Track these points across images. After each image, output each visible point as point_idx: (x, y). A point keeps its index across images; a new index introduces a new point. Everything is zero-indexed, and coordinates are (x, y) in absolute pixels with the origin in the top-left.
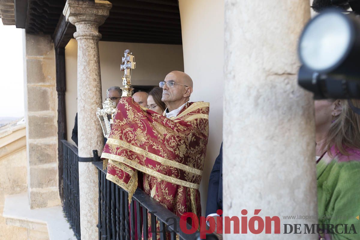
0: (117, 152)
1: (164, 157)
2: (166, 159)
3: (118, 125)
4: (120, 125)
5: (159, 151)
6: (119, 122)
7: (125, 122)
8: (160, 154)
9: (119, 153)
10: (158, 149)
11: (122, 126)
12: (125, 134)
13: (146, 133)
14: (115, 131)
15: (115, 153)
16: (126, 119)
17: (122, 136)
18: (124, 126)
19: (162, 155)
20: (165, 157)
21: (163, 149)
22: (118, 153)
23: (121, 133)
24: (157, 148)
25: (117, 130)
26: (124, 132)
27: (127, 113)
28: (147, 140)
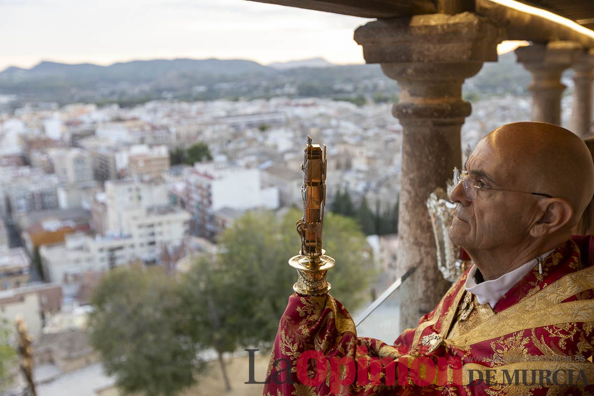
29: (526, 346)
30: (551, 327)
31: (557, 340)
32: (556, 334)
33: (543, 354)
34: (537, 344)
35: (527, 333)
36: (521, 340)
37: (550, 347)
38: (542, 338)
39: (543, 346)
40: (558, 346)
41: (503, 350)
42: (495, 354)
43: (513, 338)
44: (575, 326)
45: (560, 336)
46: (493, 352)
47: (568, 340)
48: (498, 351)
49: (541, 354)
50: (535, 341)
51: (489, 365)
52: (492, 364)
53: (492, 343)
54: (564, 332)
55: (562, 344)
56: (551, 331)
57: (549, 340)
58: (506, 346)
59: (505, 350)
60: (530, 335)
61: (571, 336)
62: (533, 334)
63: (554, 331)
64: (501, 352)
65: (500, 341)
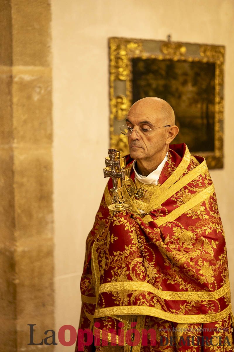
0: (130, 300)
1: (187, 290)
2: (192, 292)
3: (119, 260)
4: (122, 259)
5: (178, 285)
6: (120, 254)
7: (128, 252)
8: (181, 287)
9: (133, 301)
10: (176, 282)
11: (126, 259)
12: (134, 269)
13: (153, 264)
14: (118, 269)
15: (127, 303)
16: (130, 246)
17: (129, 273)
18: (129, 257)
19: (184, 287)
20: (189, 289)
21: (183, 279)
22: (131, 302)
23: (127, 270)
24: (174, 281)
25: (120, 267)
26: (131, 267)
27: (131, 236)
28: (157, 274)
29: (188, 192)
30: (192, 181)
31: (198, 184)
32: (196, 183)
35: (185, 188)
36: (185, 191)
37: (197, 188)
38: (192, 186)
39: (195, 189)
41: (180, 198)
42: (177, 202)
43: (180, 192)
44: (200, 176)
45: (198, 182)
46: (176, 202)
47: (201, 183)
48: (178, 200)
49: (195, 192)
50: (191, 189)
51: (177, 207)
52: (179, 206)
53: (172, 199)
54: (198, 181)
55: (200, 185)
56: (193, 183)
57: (195, 186)
58: (180, 196)
59: (181, 198)
60: (187, 188)
61: (201, 181)
62: (188, 187)
63: (194, 182)
64: (180, 199)
65: (175, 196)
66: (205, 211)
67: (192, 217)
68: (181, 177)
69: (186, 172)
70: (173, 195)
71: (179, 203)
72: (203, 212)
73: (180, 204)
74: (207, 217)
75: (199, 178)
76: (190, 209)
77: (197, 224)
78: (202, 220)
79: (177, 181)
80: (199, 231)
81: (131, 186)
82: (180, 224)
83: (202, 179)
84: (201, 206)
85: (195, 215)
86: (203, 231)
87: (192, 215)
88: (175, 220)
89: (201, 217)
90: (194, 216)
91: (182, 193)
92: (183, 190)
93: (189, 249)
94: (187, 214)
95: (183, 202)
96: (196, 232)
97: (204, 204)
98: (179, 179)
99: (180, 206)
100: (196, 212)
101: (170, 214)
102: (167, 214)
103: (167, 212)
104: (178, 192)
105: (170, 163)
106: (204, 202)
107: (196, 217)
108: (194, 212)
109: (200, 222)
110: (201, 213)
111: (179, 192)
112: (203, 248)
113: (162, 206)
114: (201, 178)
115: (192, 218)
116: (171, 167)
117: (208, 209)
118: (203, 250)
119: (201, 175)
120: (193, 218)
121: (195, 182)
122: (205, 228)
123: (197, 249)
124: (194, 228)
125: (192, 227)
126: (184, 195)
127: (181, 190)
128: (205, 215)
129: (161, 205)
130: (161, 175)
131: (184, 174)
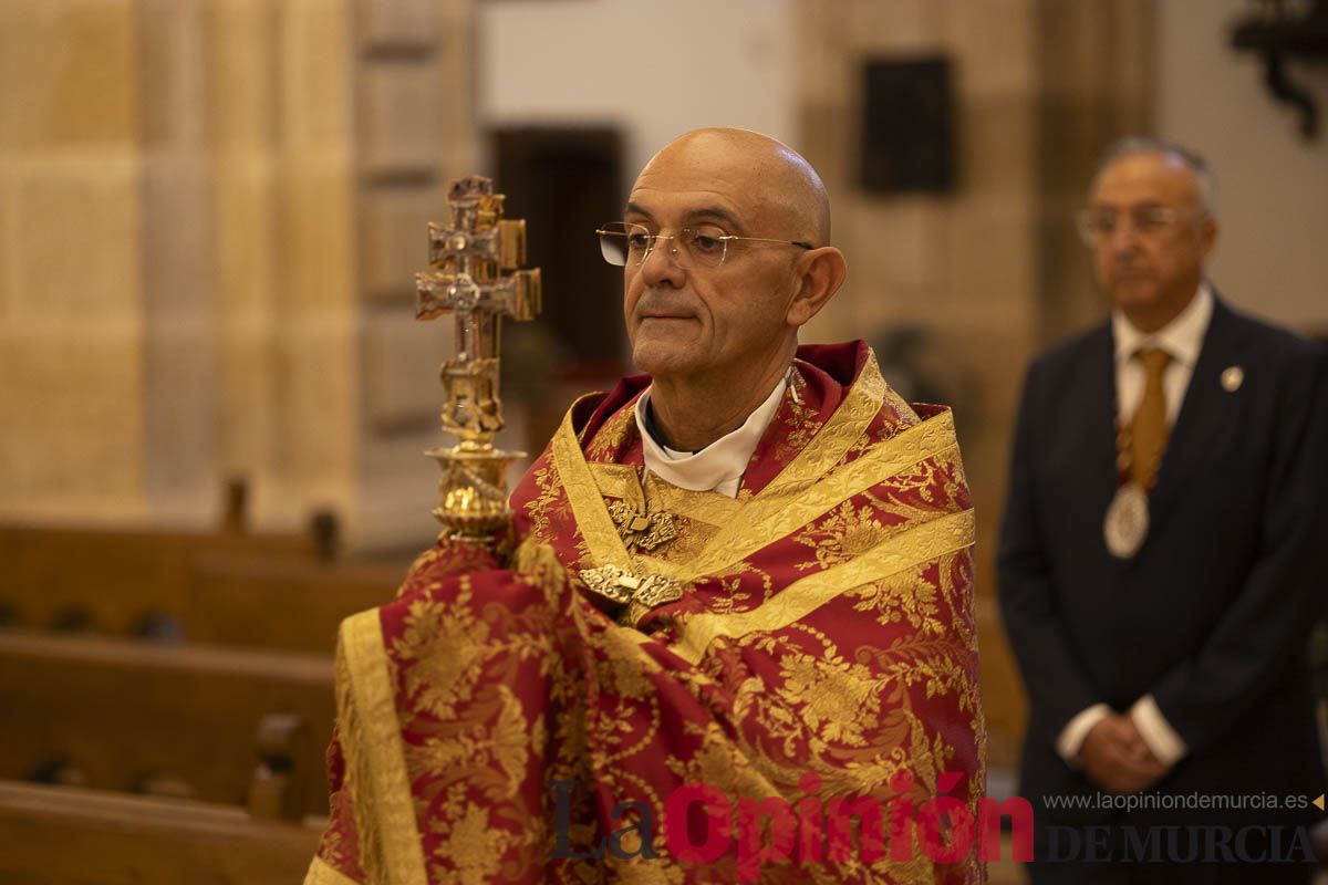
29: (871, 518)
30: (892, 479)
31: (915, 492)
32: (907, 485)
33: (907, 519)
34: (889, 509)
35: (859, 502)
36: (856, 515)
37: (912, 505)
38: (891, 497)
39: (900, 509)
40: (922, 500)
41: (834, 538)
42: (818, 553)
43: (836, 518)
44: (925, 464)
45: (916, 484)
46: (813, 550)
47: (929, 487)
48: (824, 543)
49: (903, 520)
50: (882, 506)
51: (817, 569)
52: (824, 565)
53: (797, 539)
54: (915, 479)
55: (925, 494)
56: (896, 484)
57: (903, 497)
58: (834, 532)
59: (839, 536)
60: (867, 502)
61: (931, 480)
62: (870, 497)
63: (901, 483)
64: (830, 542)
65: (811, 530)
66: (934, 603)
67: (876, 612)
68: (839, 464)
69: (861, 448)
70: (804, 529)
71: (825, 557)
72: (925, 603)
73: (829, 559)
74: (938, 627)
75: (924, 470)
76: (870, 580)
77: (896, 646)
78: (920, 633)
79: (820, 479)
80: (904, 675)
81: (621, 500)
82: (821, 636)
83: (936, 476)
84: (919, 576)
85: (893, 609)
86: (919, 679)
87: (876, 606)
88: (800, 622)
89: (914, 620)
90: (885, 610)
91: (841, 522)
92: (848, 507)
93: (848, 747)
94: (857, 599)
95: (844, 554)
96: (890, 673)
97: (931, 574)
98: (830, 473)
99: (828, 568)
100: (899, 598)
101: (781, 595)
102: (768, 593)
103: (767, 585)
104: (826, 517)
105: (798, 411)
106: (935, 567)
107: (896, 617)
108: (889, 593)
109: (909, 637)
110: (916, 607)
111: (831, 518)
112: (908, 757)
113: (748, 565)
114: (930, 471)
115: (879, 619)
116: (802, 427)
117: (948, 599)
118: (910, 763)
119: (930, 461)
120: (884, 620)
121: (905, 482)
122: (927, 670)
123: (882, 755)
124: (882, 657)
125: (875, 650)
126: (849, 528)
127: (838, 508)
128: (931, 616)
129: (745, 560)
130: (755, 453)
131: (852, 456)
